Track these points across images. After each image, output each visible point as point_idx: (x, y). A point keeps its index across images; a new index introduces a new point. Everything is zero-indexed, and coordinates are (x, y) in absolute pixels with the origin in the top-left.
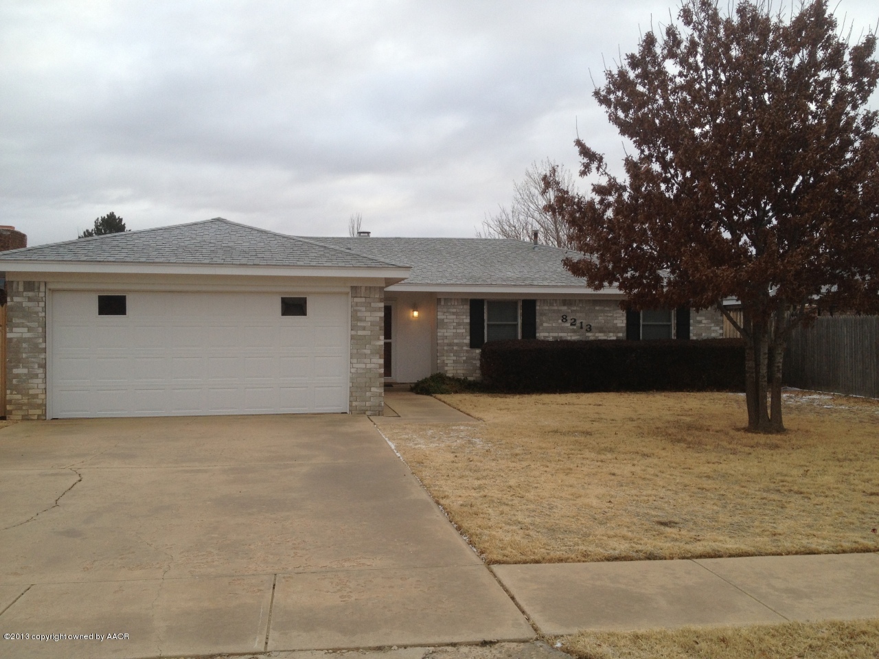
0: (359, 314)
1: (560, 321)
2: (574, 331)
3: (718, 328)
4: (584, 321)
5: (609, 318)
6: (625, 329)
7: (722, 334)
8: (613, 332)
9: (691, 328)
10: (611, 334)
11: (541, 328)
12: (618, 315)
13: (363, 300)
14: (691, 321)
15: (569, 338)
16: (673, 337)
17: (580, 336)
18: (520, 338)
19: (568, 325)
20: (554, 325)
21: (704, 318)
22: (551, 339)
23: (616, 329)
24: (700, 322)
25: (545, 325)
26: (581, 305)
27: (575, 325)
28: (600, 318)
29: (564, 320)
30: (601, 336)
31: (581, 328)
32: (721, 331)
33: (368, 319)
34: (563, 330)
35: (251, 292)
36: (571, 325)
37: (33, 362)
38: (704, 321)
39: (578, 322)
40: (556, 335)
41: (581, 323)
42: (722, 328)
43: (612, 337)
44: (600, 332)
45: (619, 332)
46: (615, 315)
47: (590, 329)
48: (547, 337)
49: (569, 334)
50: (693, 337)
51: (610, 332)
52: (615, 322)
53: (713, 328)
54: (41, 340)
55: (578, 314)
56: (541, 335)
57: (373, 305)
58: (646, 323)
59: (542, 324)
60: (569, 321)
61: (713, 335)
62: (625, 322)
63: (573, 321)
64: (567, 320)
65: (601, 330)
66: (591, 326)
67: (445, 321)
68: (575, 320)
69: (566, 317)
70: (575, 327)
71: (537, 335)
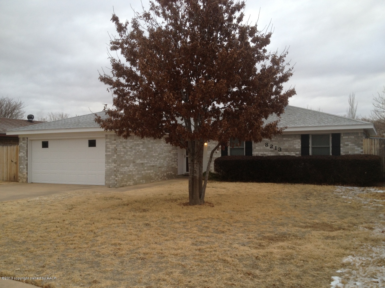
0: (108, 146)
1: (264, 146)
2: (272, 151)
3: (359, 148)
4: (277, 146)
5: (291, 144)
6: (300, 150)
7: (362, 152)
8: (294, 151)
9: (341, 149)
10: (292, 153)
11: (255, 150)
12: (297, 142)
13: (109, 140)
14: (341, 145)
15: (269, 155)
16: (331, 154)
17: (275, 153)
18: (245, 155)
19: (268, 148)
20: (261, 148)
21: (350, 143)
22: (260, 155)
23: (295, 150)
24: (347, 145)
25: (257, 148)
26: (275, 138)
27: (272, 148)
28: (286, 144)
29: (267, 146)
30: (287, 154)
31: (276, 149)
32: (362, 150)
33: (111, 148)
34: (266, 151)
35: (79, 138)
36: (270, 148)
37: (24, 164)
38: (349, 145)
39: (274, 147)
40: (262, 153)
41: (276, 147)
42: (362, 148)
43: (293, 154)
44: (286, 151)
45: (297, 151)
46: (294, 142)
47: (280, 150)
48: (258, 154)
49: (269, 153)
50: (342, 153)
51: (291, 151)
52: (295, 146)
53: (356, 149)
54: (26, 157)
55: (274, 142)
56: (255, 153)
57: (112, 142)
58: (313, 146)
59: (255, 148)
60: (269, 146)
61: (356, 153)
62: (300, 146)
63: (271, 146)
64: (268, 146)
65: (286, 150)
66: (281, 148)
67: (211, 147)
68: (272, 145)
69: (268, 144)
70: (272, 149)
71: (253, 153)
